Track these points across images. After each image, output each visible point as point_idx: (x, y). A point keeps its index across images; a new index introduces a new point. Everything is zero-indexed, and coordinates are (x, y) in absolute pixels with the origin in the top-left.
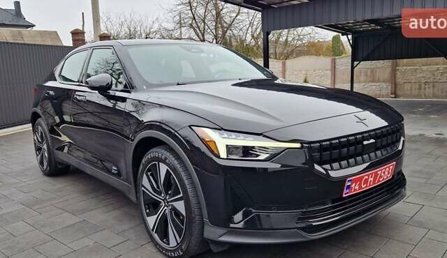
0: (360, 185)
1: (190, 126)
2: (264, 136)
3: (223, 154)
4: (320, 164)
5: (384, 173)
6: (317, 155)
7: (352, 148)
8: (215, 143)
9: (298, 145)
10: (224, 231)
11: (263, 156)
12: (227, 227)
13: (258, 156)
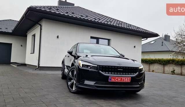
0: (115, 80)
4: (102, 71)
5: (125, 79)
6: (101, 69)
7: (113, 70)
12: (79, 83)
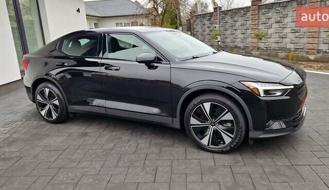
1: (239, 82)
2: (280, 84)
3: (262, 94)
8: (258, 89)
9: (293, 87)
10: (262, 132)
11: (279, 94)
13: (275, 94)
